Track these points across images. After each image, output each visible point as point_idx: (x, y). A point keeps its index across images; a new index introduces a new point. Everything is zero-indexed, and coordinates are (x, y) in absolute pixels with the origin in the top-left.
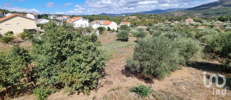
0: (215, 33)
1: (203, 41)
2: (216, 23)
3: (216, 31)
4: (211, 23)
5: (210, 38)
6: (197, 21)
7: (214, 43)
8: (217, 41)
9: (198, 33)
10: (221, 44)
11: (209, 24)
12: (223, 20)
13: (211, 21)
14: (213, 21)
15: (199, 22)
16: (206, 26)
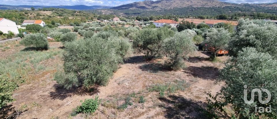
0: (137, 31)
1: (131, 38)
2: (135, 22)
3: (137, 29)
4: (132, 22)
5: (134, 35)
6: (122, 20)
7: (137, 39)
8: (139, 37)
9: (125, 31)
10: (142, 40)
11: (131, 23)
12: (139, 20)
13: (132, 21)
14: (134, 20)
15: (124, 21)
16: (129, 24)
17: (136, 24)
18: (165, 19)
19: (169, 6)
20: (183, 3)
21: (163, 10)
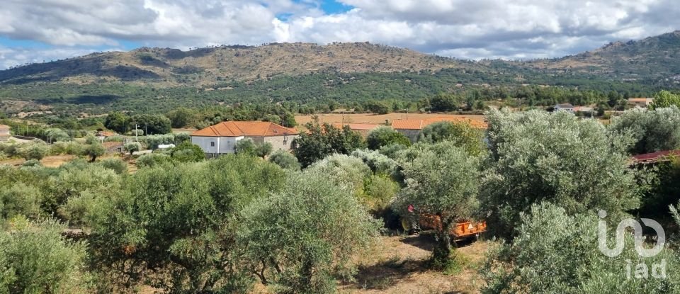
0: (110, 179)
1: (77, 217)
2: (102, 138)
3: (112, 172)
4: (84, 139)
5: (94, 203)
6: (26, 135)
7: (115, 219)
8: (121, 206)
9: (45, 188)
10: (138, 219)
11: (79, 143)
12: (121, 129)
13: (83, 135)
14: (91, 133)
15: (39, 136)
16: (69, 152)
17: (105, 146)
18: (242, 119)
19: (249, 69)
20: (301, 59)
21: (229, 85)
